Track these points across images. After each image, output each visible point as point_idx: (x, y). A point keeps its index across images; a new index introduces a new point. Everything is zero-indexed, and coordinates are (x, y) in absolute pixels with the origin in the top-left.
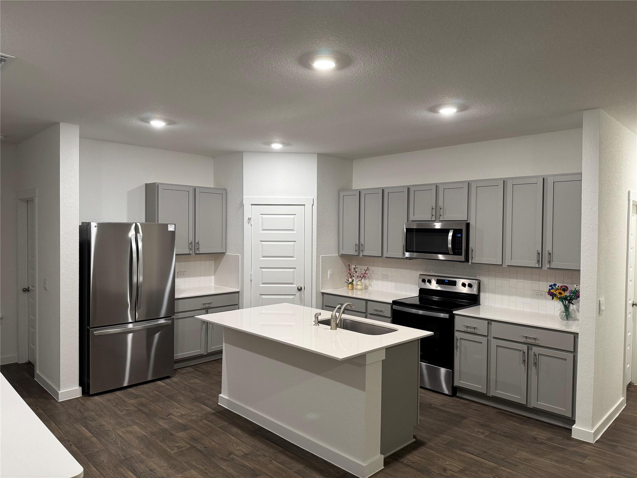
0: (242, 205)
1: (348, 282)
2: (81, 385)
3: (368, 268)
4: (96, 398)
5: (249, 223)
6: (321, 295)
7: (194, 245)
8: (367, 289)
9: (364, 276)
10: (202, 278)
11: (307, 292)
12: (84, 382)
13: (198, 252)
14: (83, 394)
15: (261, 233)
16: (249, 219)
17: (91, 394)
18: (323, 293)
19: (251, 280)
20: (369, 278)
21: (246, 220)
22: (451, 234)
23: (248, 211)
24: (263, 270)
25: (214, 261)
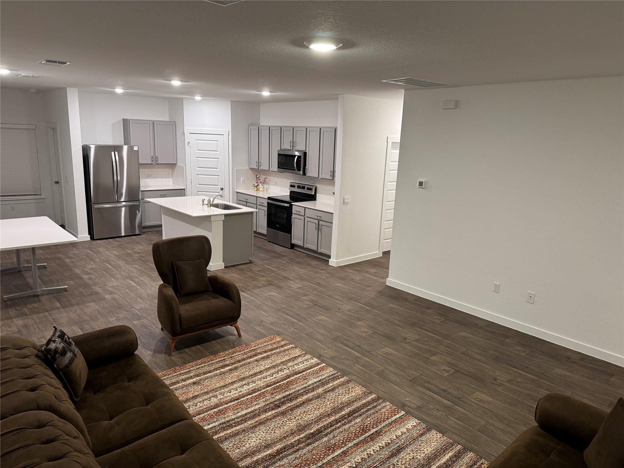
0: (184, 133)
1: (254, 186)
2: (89, 234)
3: (266, 177)
4: (98, 241)
5: (188, 145)
6: (236, 193)
7: (155, 159)
8: (268, 191)
9: (264, 182)
10: (164, 180)
11: (226, 190)
12: (91, 232)
13: (157, 163)
14: (91, 239)
15: (197, 152)
16: (188, 143)
17: (95, 239)
18: (237, 192)
19: (191, 182)
20: (268, 184)
21: (186, 143)
22: (296, 158)
23: (188, 138)
24: (199, 176)
25: (171, 169)
